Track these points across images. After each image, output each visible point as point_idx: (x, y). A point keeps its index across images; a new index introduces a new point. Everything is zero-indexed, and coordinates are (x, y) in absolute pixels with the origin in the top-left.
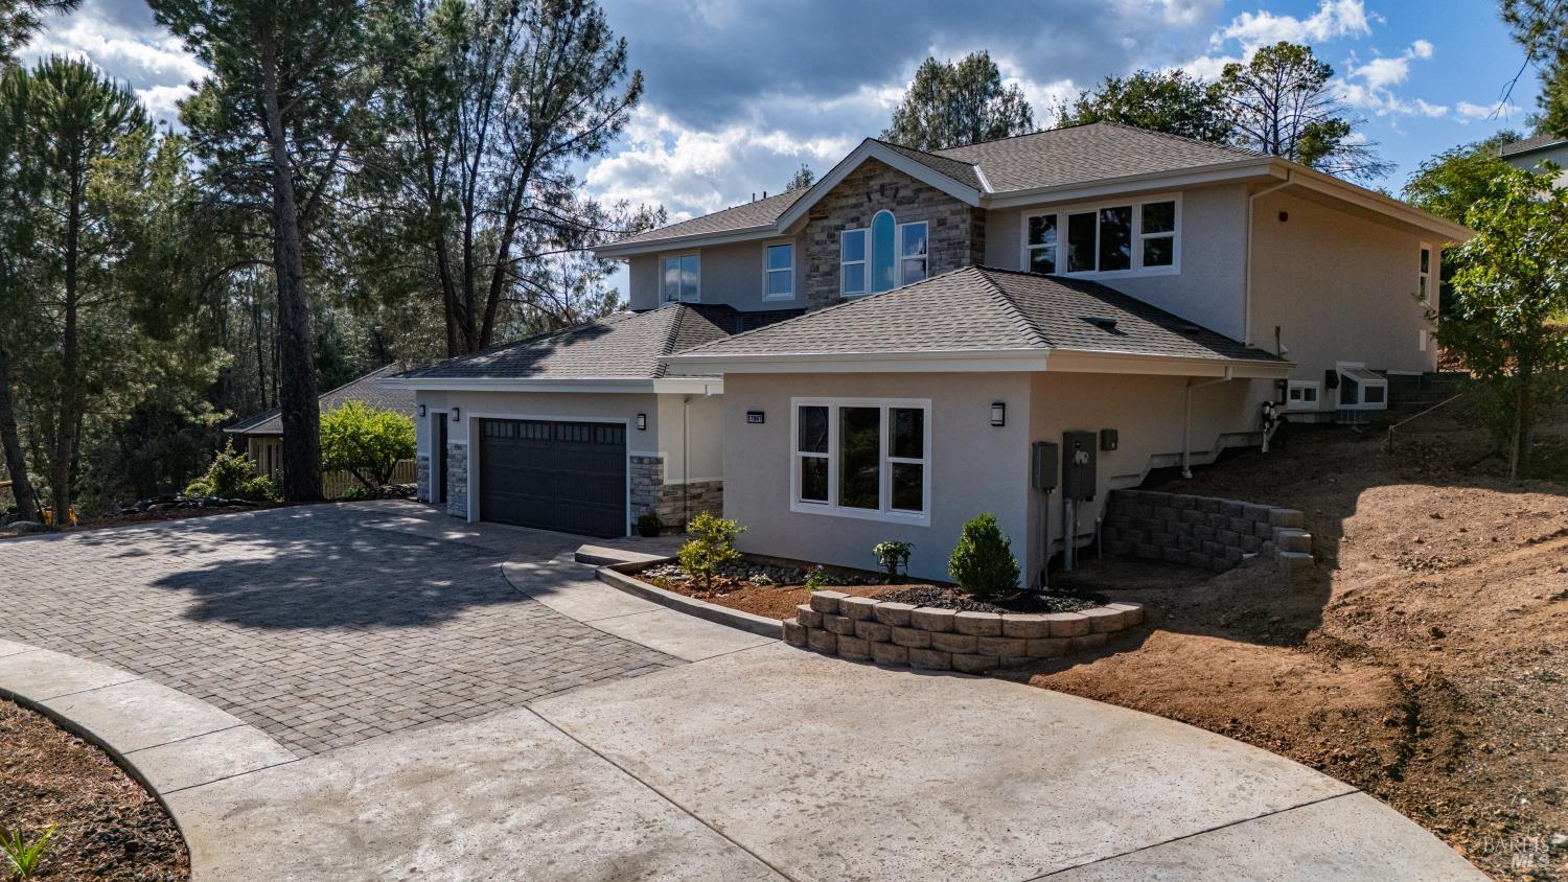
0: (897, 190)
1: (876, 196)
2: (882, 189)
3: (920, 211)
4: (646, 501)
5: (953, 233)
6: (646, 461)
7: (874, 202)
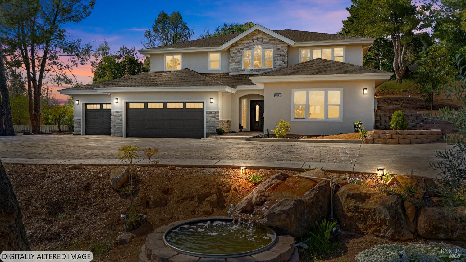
0: (263, 39)
1: (255, 41)
2: (258, 39)
3: (270, 46)
4: (213, 125)
5: (282, 52)
6: (213, 113)
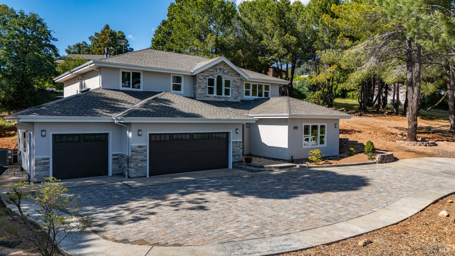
0: (224, 70)
1: (218, 70)
2: (220, 69)
3: (229, 77)
5: (237, 84)
6: (238, 142)
7: (217, 72)
